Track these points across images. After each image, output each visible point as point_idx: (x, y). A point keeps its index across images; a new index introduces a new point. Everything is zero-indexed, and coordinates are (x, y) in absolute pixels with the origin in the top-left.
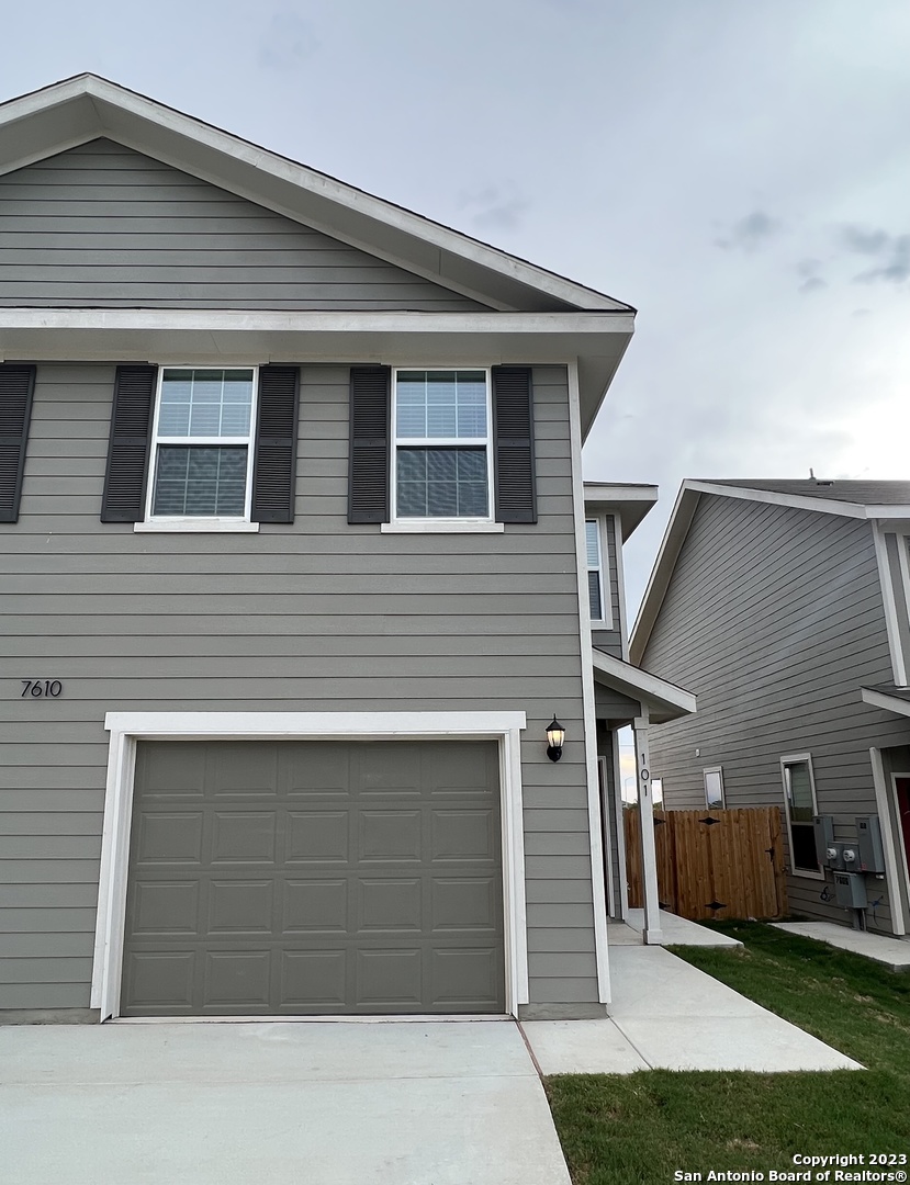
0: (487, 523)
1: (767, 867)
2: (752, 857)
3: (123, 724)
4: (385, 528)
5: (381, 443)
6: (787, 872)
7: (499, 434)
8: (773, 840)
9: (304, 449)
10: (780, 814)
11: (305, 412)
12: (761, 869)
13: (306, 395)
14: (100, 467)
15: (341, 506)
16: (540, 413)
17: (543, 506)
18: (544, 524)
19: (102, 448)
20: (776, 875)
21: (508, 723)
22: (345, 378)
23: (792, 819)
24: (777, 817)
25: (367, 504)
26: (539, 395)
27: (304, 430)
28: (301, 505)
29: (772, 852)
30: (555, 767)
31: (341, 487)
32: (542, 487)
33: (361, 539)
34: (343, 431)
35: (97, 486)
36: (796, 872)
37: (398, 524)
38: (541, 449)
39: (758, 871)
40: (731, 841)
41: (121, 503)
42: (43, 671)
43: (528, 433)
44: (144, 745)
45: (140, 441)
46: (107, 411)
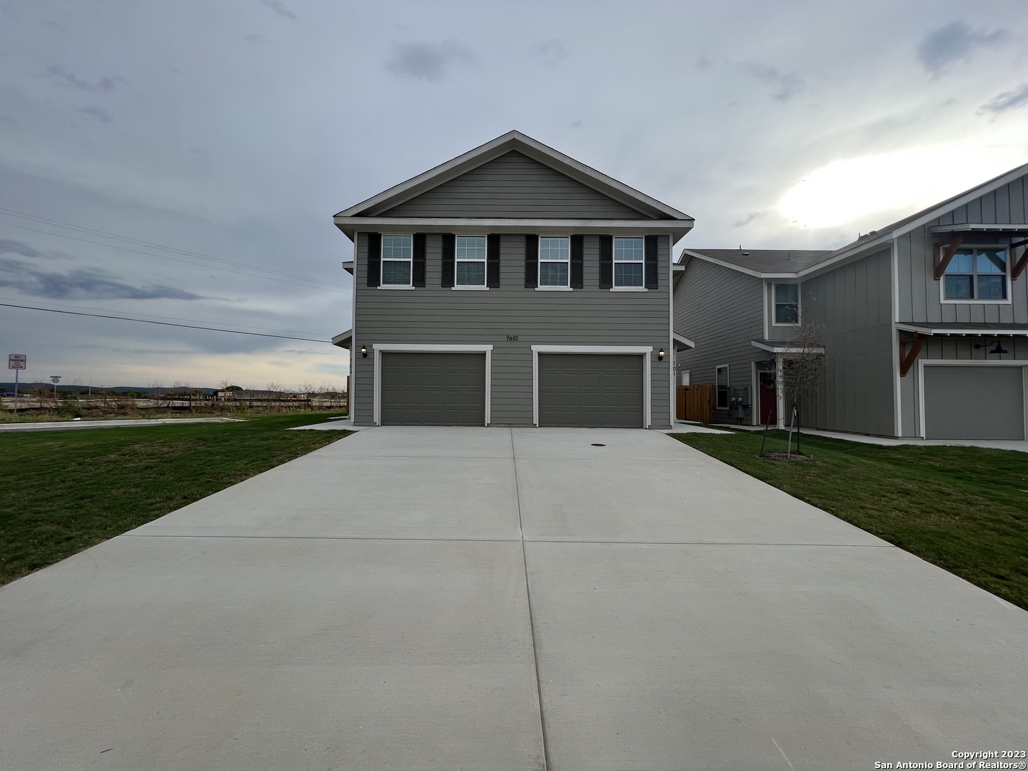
0: (642, 289)
1: (707, 407)
2: (702, 403)
3: (536, 349)
4: (611, 290)
5: (609, 262)
6: (714, 408)
7: (646, 259)
8: (710, 397)
9: (585, 264)
11: (585, 251)
12: (705, 407)
13: (585, 245)
14: (523, 270)
15: (597, 283)
16: (660, 252)
17: (660, 283)
18: (660, 289)
19: (523, 263)
20: (710, 409)
21: (647, 350)
22: (598, 240)
23: (718, 389)
24: (713, 389)
25: (605, 281)
26: (660, 246)
27: (585, 258)
28: (585, 282)
29: (709, 401)
30: (660, 362)
31: (597, 276)
32: (660, 276)
33: (603, 293)
34: (597, 258)
35: (523, 276)
36: (717, 408)
37: (615, 288)
38: (660, 264)
40: (694, 397)
41: (530, 281)
42: (512, 333)
43: (656, 259)
44: (540, 354)
45: (534, 261)
46: (523, 251)
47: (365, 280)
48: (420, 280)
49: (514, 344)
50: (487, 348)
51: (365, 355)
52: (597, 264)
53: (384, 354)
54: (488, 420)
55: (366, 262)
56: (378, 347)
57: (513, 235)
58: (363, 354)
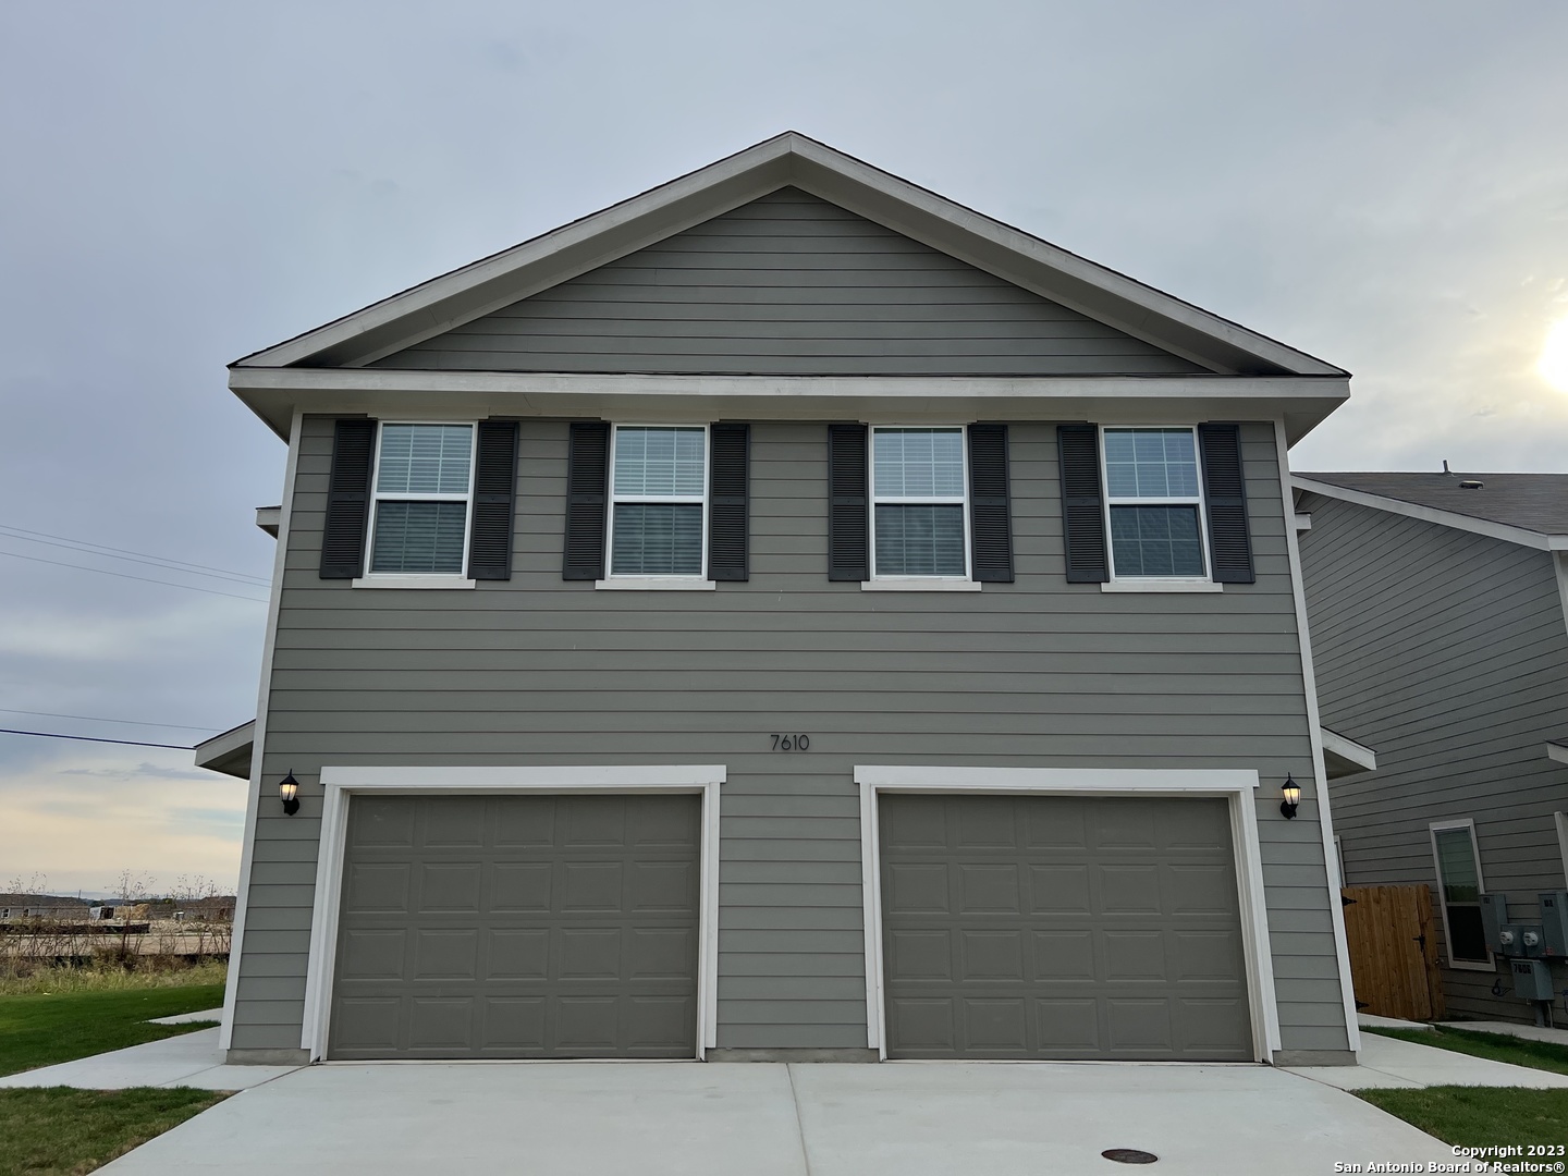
0: (1204, 583)
1: (1416, 958)
2: (1397, 946)
3: (872, 777)
4: (1105, 588)
5: (1093, 502)
6: (1442, 964)
7: (1210, 494)
8: (1423, 926)
9: (1017, 508)
10: (1430, 894)
11: (1016, 470)
12: (1409, 961)
13: (1014, 454)
14: (822, 527)
15: (1058, 565)
16: (1249, 471)
17: (1260, 565)
18: (1261, 584)
19: (821, 507)
20: (1428, 968)
21: (1241, 781)
22: (1052, 437)
23: (1447, 900)
24: (1426, 898)
25: (1084, 562)
26: (1248, 453)
27: (1016, 489)
28: (1020, 564)
29: (1422, 940)
30: (1288, 824)
31: (1057, 546)
32: (1257, 546)
33: (1081, 597)
34: (1054, 489)
35: (821, 545)
36: (1454, 964)
37: (1118, 583)
38: (1253, 508)
39: (1406, 963)
40: (1370, 927)
41: (847, 560)
42: (790, 725)
43: (1239, 491)
44: (885, 798)
45: (859, 501)
46: (821, 470)
47: (314, 560)
48: (492, 560)
49: (795, 762)
50: (708, 777)
51: (291, 806)
52: (1054, 508)
53: (359, 801)
54: (707, 1036)
55: (321, 502)
56: (338, 778)
57: (789, 424)
58: (286, 802)
